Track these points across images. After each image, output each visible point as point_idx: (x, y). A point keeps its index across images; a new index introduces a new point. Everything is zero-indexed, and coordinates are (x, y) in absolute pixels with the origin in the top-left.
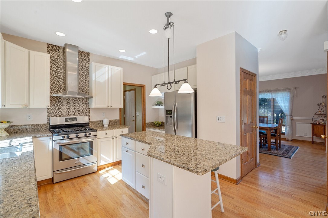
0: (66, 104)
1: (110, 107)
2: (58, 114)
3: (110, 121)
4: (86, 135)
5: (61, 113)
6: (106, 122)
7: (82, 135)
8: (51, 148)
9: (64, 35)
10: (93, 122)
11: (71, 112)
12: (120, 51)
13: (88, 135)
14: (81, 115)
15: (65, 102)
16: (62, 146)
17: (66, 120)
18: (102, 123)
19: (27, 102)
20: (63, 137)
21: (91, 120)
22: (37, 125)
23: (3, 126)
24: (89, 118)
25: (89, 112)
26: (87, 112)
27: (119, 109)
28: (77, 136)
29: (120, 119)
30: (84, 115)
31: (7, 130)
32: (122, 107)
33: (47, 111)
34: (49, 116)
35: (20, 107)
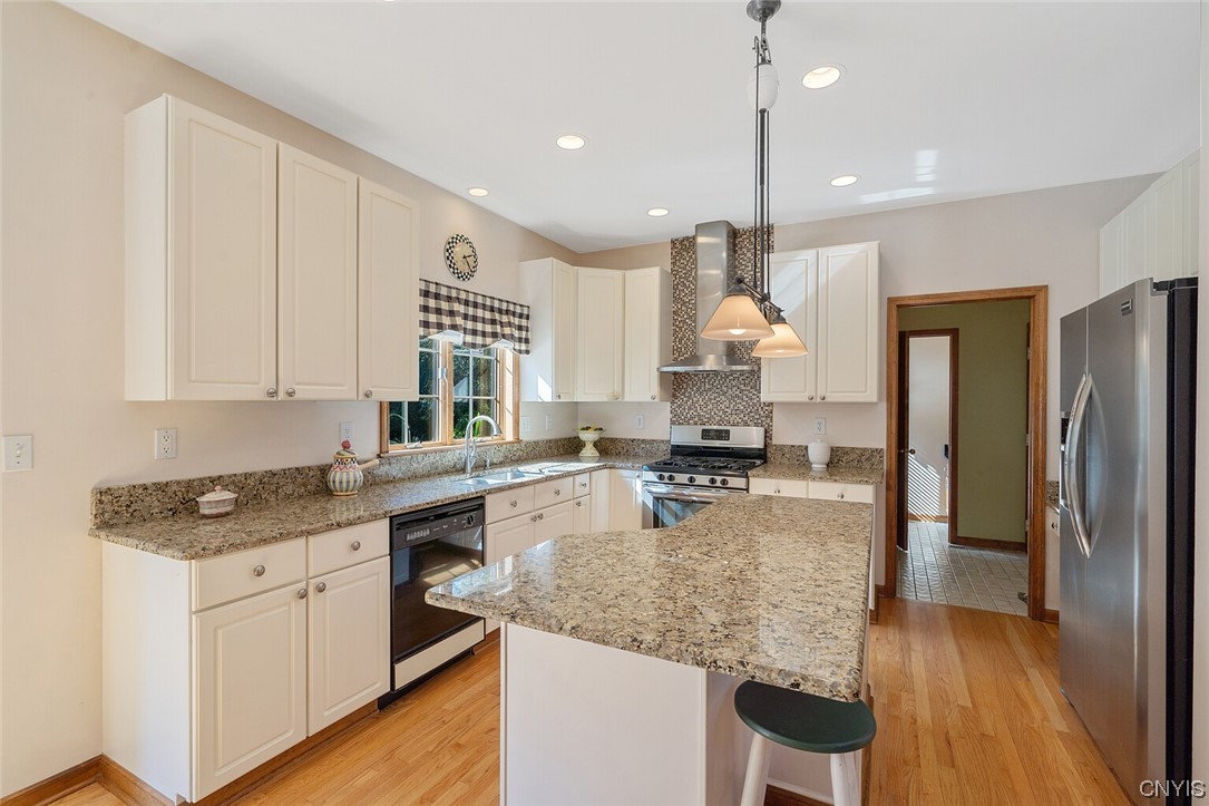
0: (710, 389)
1: (819, 400)
2: (691, 418)
3: (834, 451)
4: (713, 481)
5: (699, 415)
6: (817, 454)
7: (703, 479)
8: (640, 500)
9: (666, 212)
10: (781, 448)
11: (721, 413)
12: (835, 183)
13: (718, 484)
14: (746, 424)
15: (707, 386)
16: (658, 499)
17: (706, 434)
18: (805, 455)
19: (617, 388)
20: (661, 477)
21: (774, 442)
22: (652, 442)
23: (589, 437)
24: (767, 435)
25: (769, 416)
26: (763, 415)
27: (883, 407)
28: (691, 480)
29: (889, 446)
30: (756, 425)
31: (595, 445)
32: (875, 399)
33: (669, 409)
34: (673, 423)
35: (604, 399)
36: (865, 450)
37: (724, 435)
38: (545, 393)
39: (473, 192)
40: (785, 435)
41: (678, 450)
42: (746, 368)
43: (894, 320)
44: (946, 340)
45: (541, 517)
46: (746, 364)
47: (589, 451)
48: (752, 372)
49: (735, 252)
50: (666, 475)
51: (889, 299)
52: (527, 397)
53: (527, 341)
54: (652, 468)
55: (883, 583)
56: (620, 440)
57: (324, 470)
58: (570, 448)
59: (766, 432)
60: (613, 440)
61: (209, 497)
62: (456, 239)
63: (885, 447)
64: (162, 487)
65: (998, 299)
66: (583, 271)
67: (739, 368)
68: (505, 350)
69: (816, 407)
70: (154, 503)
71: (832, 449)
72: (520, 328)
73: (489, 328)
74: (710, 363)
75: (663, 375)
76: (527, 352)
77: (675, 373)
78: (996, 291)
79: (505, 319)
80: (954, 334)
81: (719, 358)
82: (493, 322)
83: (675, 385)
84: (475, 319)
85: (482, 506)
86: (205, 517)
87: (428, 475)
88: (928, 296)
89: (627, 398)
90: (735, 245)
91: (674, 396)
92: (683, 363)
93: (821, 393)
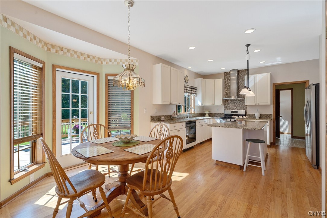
2: (229, 109)
5: (231, 108)
6: (257, 115)
10: (249, 114)
11: (236, 108)
12: (260, 62)
14: (241, 110)
15: (232, 102)
17: (232, 112)
18: (255, 116)
19: (213, 103)
20: (224, 120)
21: (247, 113)
22: (220, 114)
23: (207, 113)
24: (246, 112)
25: (246, 108)
26: (245, 108)
27: (272, 106)
28: (230, 120)
29: (273, 114)
30: (243, 110)
31: (208, 114)
32: (270, 104)
33: (224, 107)
34: (225, 110)
35: (211, 105)
36: (268, 114)
37: (236, 112)
38: (200, 104)
39: (189, 68)
40: (250, 112)
41: (226, 115)
42: (241, 98)
43: (274, 88)
44: (290, 91)
45: (203, 126)
46: (241, 97)
47: (207, 115)
48: (242, 99)
49: (239, 75)
50: (225, 119)
51: (273, 84)
52: (196, 105)
53: (196, 94)
54: (222, 118)
55: (272, 142)
56: (213, 113)
57: (171, 116)
58: (203, 115)
59: (246, 111)
60: (211, 114)
61: (162, 118)
62: (186, 76)
63: (272, 114)
64: (156, 116)
65: (298, 83)
66: (207, 80)
67: (240, 98)
68: (192, 96)
69: (257, 106)
70: (155, 118)
71: (261, 114)
72: (195, 92)
73: (191, 92)
74: (233, 98)
75: (223, 100)
76: (196, 96)
77: (225, 100)
78: (297, 82)
79: (193, 90)
80: (292, 90)
81: (235, 97)
82: (192, 91)
83: (225, 102)
84: (189, 90)
85: (195, 122)
86: (162, 121)
87: (182, 118)
88: (282, 83)
89: (215, 105)
90: (238, 73)
91: (225, 104)
92: (227, 98)
93: (258, 103)
